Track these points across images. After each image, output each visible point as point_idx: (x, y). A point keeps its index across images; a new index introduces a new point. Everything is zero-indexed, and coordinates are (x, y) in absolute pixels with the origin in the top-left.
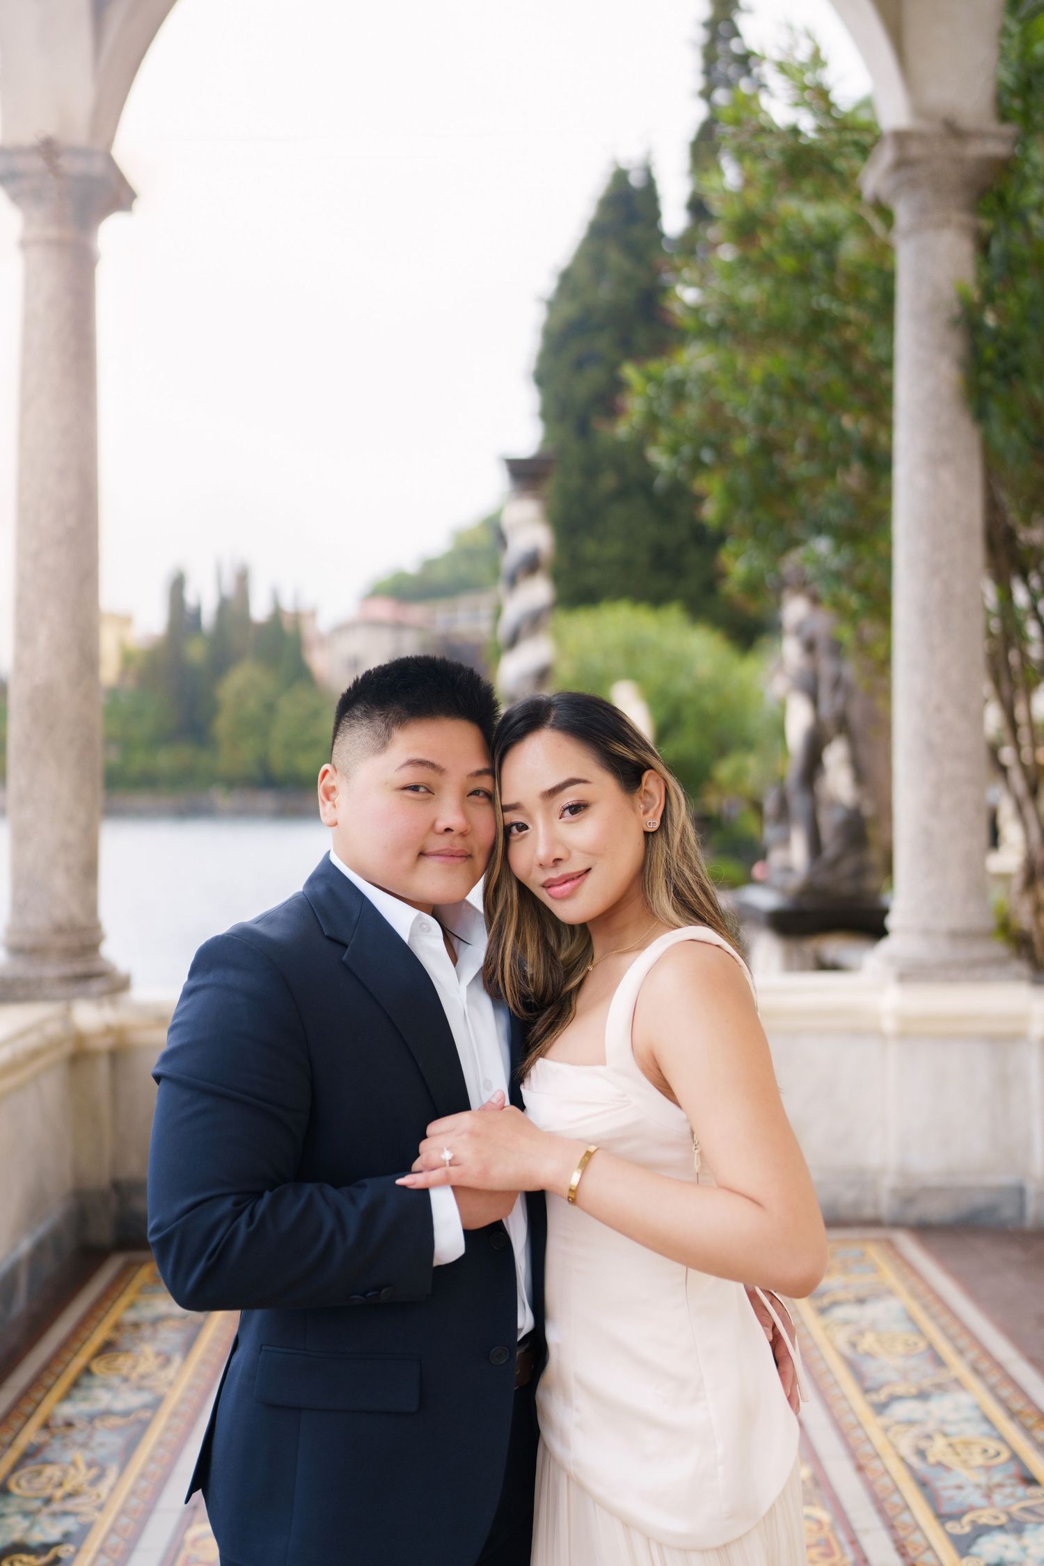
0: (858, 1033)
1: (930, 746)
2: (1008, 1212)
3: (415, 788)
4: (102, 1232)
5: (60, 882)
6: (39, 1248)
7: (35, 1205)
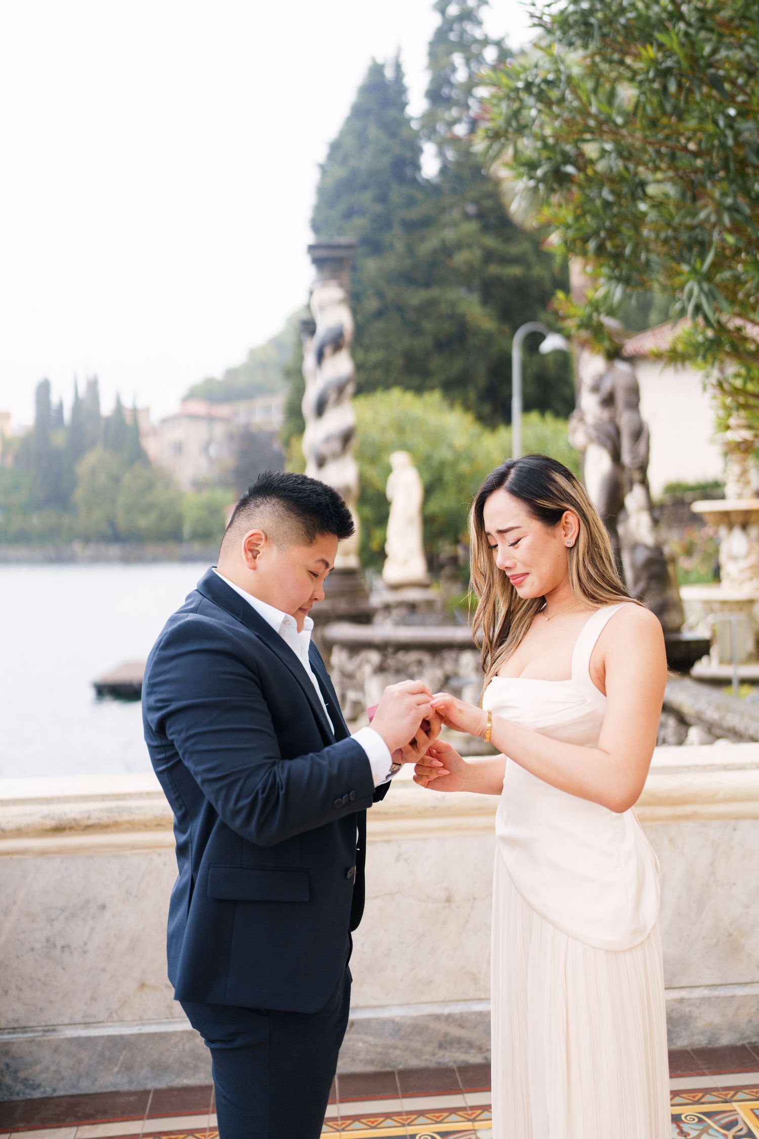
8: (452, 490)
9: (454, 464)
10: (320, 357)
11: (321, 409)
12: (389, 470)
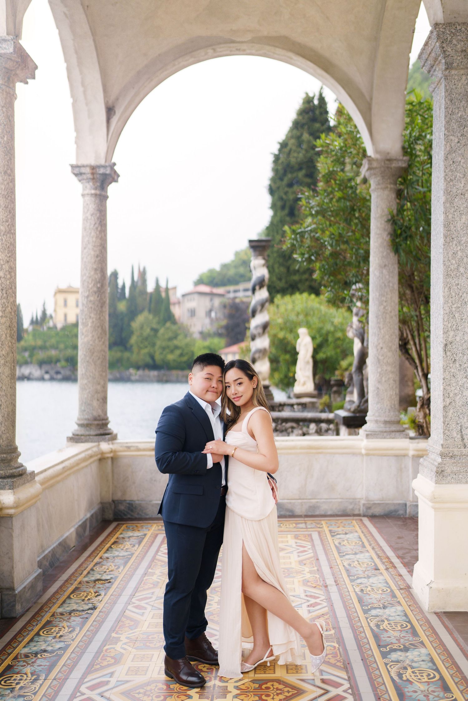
0: (354, 454)
1: (379, 360)
2: (401, 512)
3: (208, 379)
4: (110, 515)
5: (95, 403)
6: (92, 516)
7: (91, 504)
8: (332, 346)
9: (333, 333)
10: (254, 290)
11: (254, 314)
12: (297, 336)
